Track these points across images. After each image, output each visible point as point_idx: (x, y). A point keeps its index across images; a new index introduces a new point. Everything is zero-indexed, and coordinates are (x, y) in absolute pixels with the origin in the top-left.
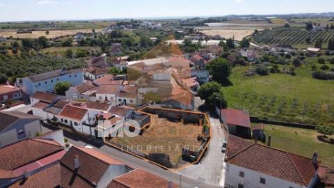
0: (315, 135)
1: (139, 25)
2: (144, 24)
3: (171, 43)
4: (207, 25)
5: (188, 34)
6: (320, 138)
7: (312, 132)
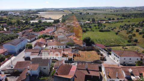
0: (121, 47)
1: (7, 14)
2: (9, 13)
3: (33, 22)
4: (39, 13)
5: (36, 18)
6: (123, 48)
7: (120, 47)
